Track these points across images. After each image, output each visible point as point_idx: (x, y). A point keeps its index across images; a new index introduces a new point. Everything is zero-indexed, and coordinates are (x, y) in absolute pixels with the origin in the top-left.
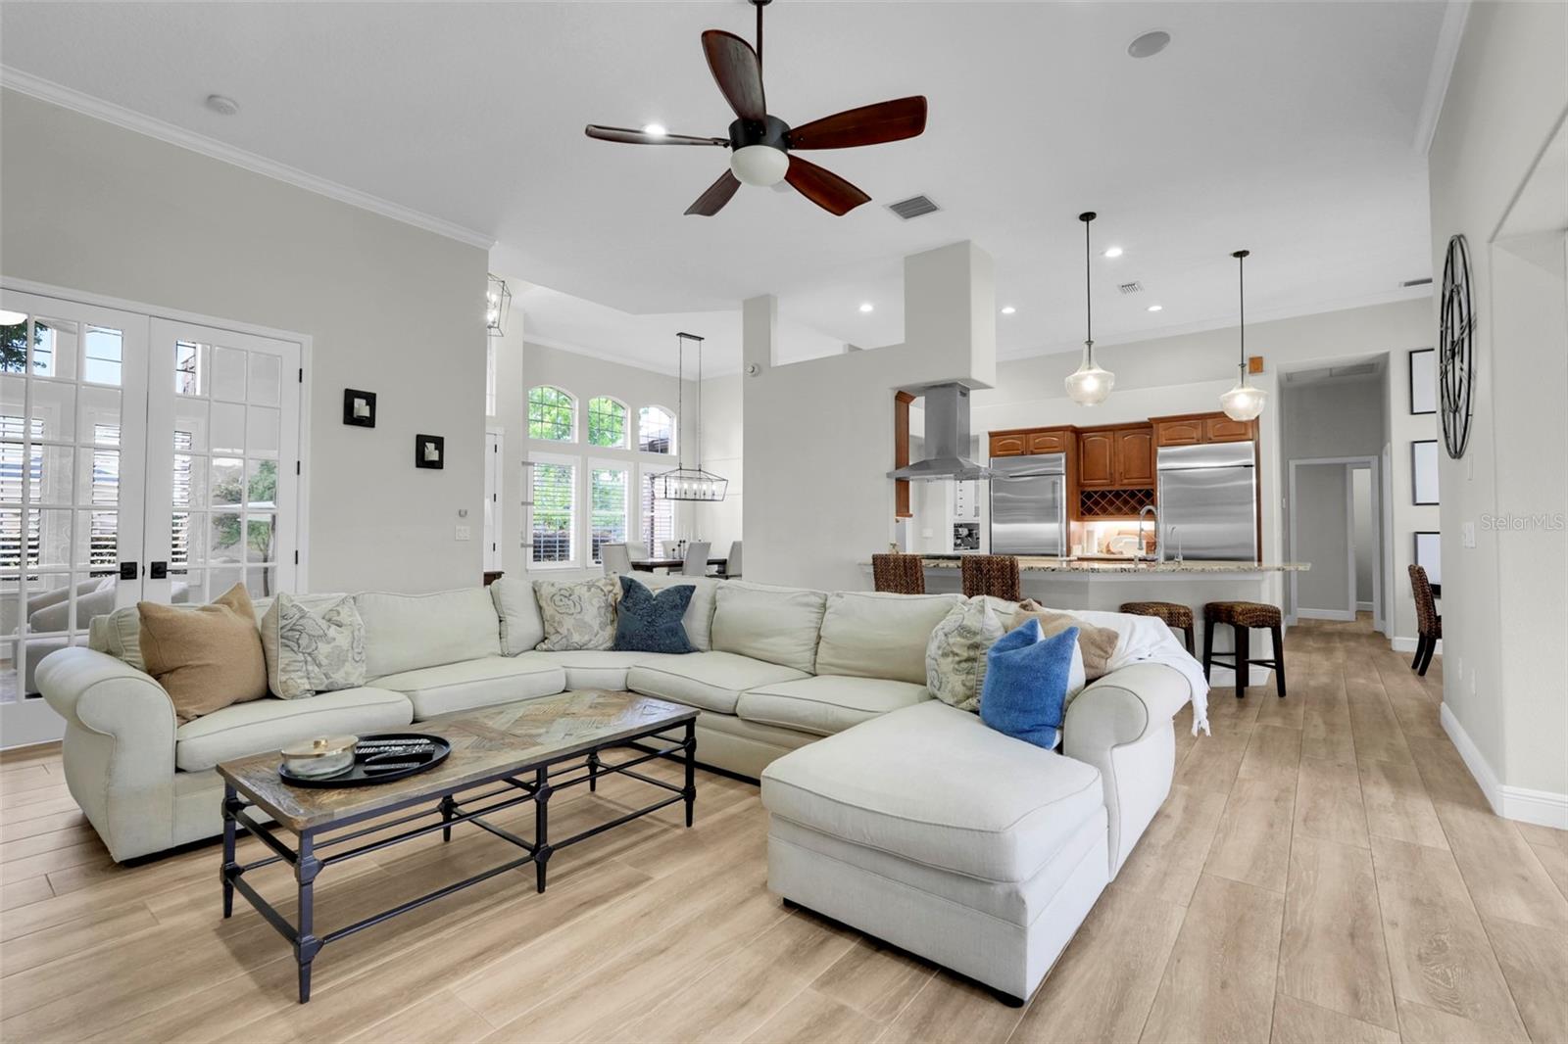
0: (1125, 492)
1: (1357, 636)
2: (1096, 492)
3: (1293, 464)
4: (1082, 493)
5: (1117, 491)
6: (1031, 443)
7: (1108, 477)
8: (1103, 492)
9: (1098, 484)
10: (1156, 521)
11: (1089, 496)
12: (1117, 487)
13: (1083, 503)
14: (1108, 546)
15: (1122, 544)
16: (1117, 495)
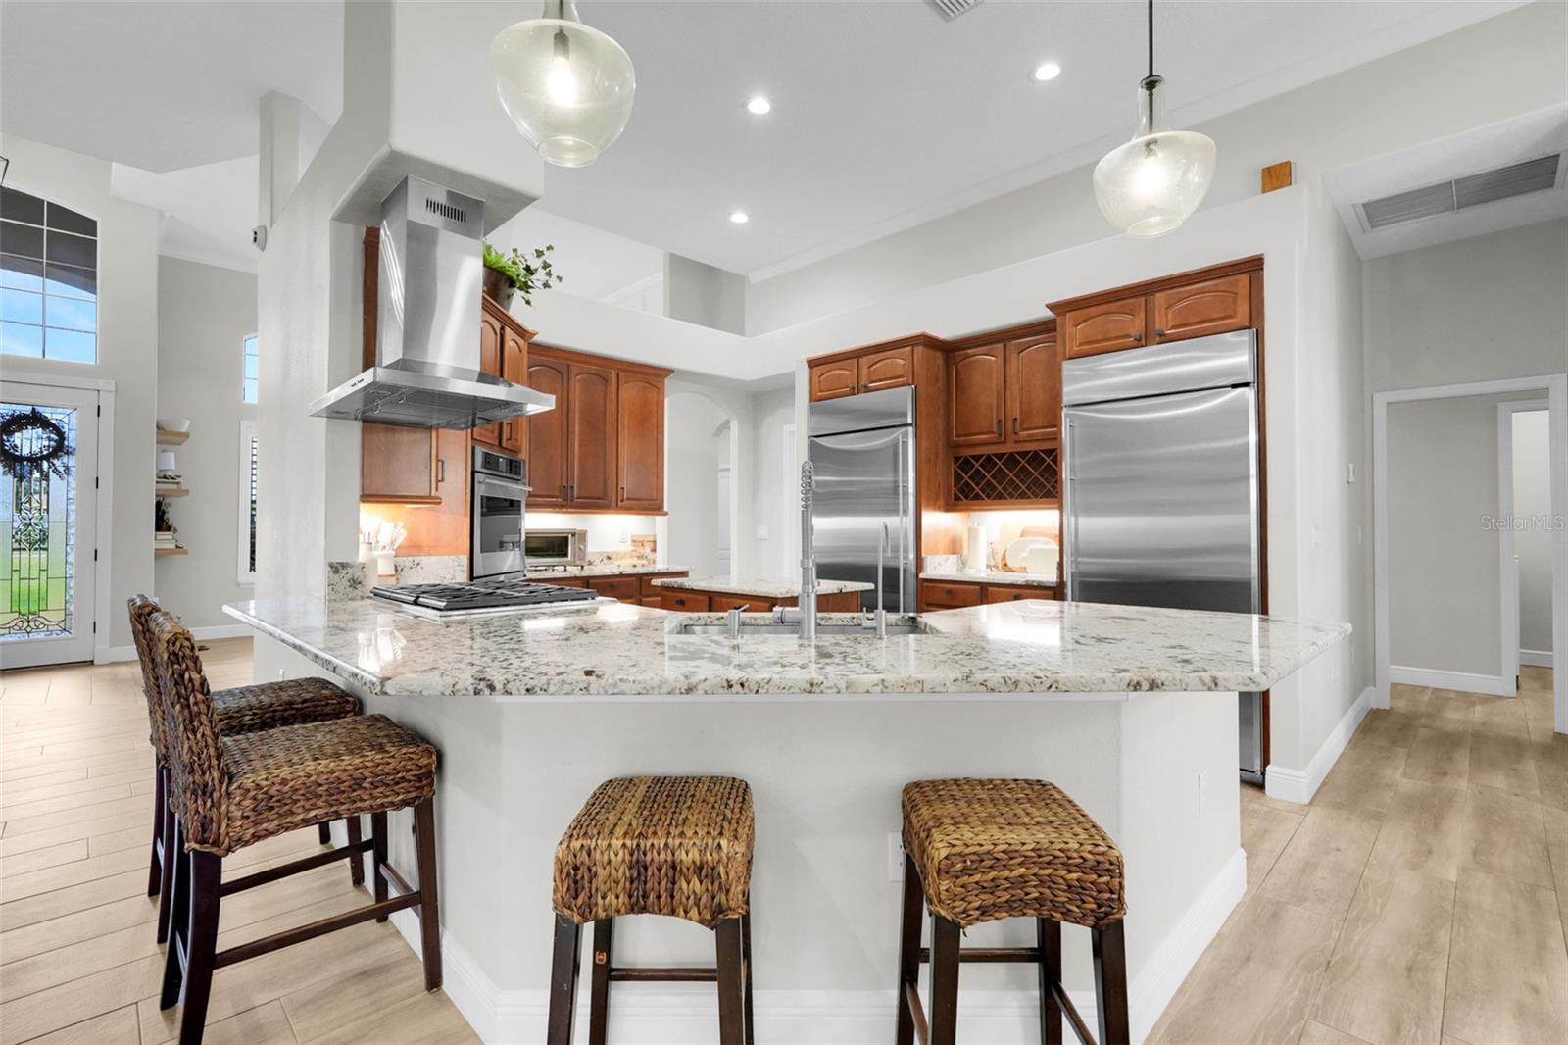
0: (1023, 454)
1: (1508, 749)
2: (977, 458)
3: (1381, 401)
4: (957, 459)
5: (1012, 455)
6: (864, 371)
7: (995, 430)
8: (989, 458)
9: (983, 442)
10: (1061, 508)
11: (965, 464)
12: (1009, 448)
13: (958, 478)
14: (1004, 557)
15: (1025, 554)
16: (1012, 459)
